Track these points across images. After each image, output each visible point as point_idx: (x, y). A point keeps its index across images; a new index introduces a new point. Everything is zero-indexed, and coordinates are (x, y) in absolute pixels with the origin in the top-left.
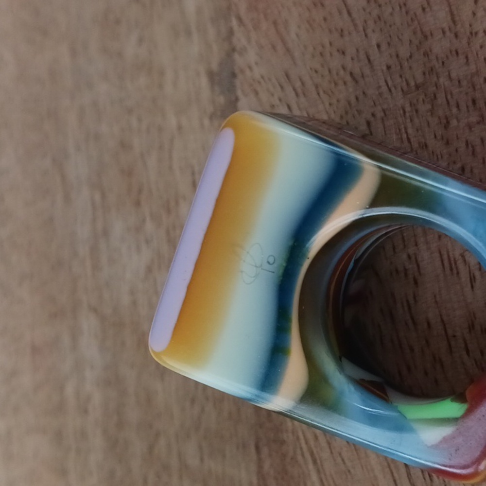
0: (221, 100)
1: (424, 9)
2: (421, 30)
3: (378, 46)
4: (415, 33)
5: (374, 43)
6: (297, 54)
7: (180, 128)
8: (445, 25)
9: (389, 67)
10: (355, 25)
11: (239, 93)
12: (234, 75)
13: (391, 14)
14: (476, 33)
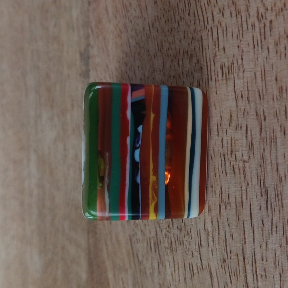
0: (84, 68)
1: (154, 56)
2: (153, 66)
3: (138, 67)
4: (151, 67)
5: (137, 65)
6: (111, 58)
7: (69, 75)
8: (161, 67)
9: (141, 79)
10: (131, 53)
11: (90, 67)
12: (89, 58)
13: (144, 54)
14: (171, 76)
